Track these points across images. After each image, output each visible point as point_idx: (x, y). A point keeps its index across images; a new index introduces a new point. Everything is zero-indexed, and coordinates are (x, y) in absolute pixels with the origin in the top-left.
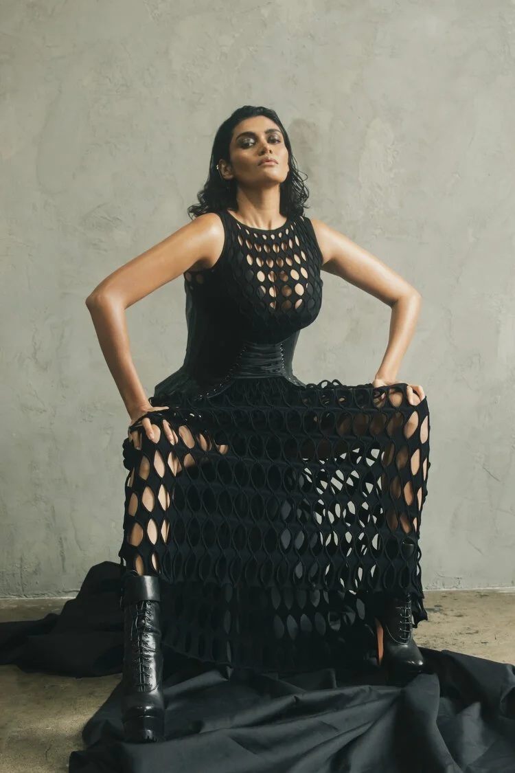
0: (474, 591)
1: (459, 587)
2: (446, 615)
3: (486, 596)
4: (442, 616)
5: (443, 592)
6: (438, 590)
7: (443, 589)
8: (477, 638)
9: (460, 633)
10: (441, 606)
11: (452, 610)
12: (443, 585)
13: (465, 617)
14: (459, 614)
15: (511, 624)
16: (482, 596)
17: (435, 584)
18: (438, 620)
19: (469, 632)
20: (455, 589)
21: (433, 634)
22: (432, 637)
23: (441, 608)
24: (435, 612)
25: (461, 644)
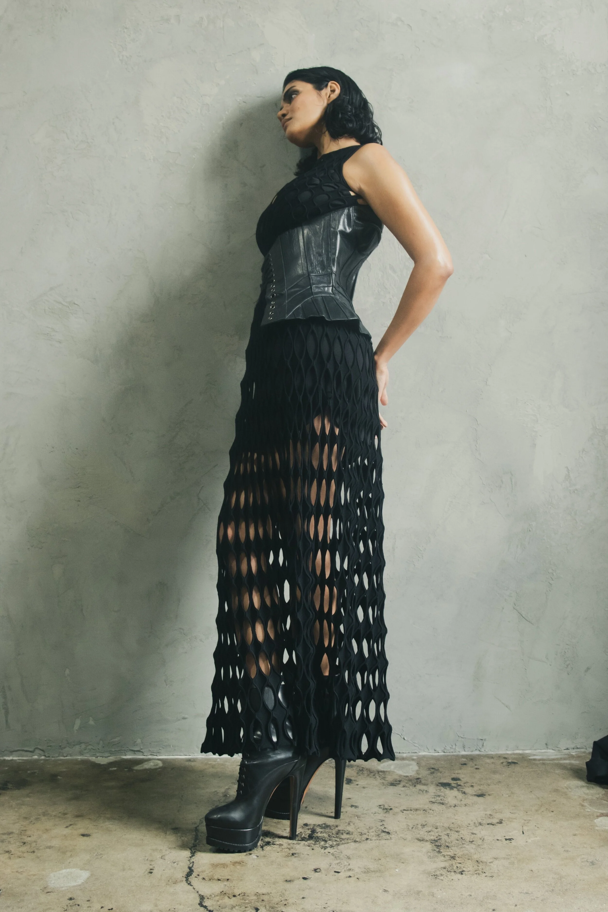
0: (500, 757)
1: (483, 750)
2: (464, 793)
3: (514, 763)
4: (460, 795)
5: (463, 756)
6: (458, 753)
7: (463, 753)
8: (500, 832)
9: (480, 824)
10: (459, 779)
11: (472, 786)
12: (464, 747)
13: (487, 797)
14: (480, 792)
15: (543, 809)
16: (509, 764)
17: (454, 747)
18: (453, 802)
19: (490, 821)
20: (477, 753)
21: (446, 825)
22: (445, 829)
23: (459, 782)
24: (452, 788)
25: (480, 842)
